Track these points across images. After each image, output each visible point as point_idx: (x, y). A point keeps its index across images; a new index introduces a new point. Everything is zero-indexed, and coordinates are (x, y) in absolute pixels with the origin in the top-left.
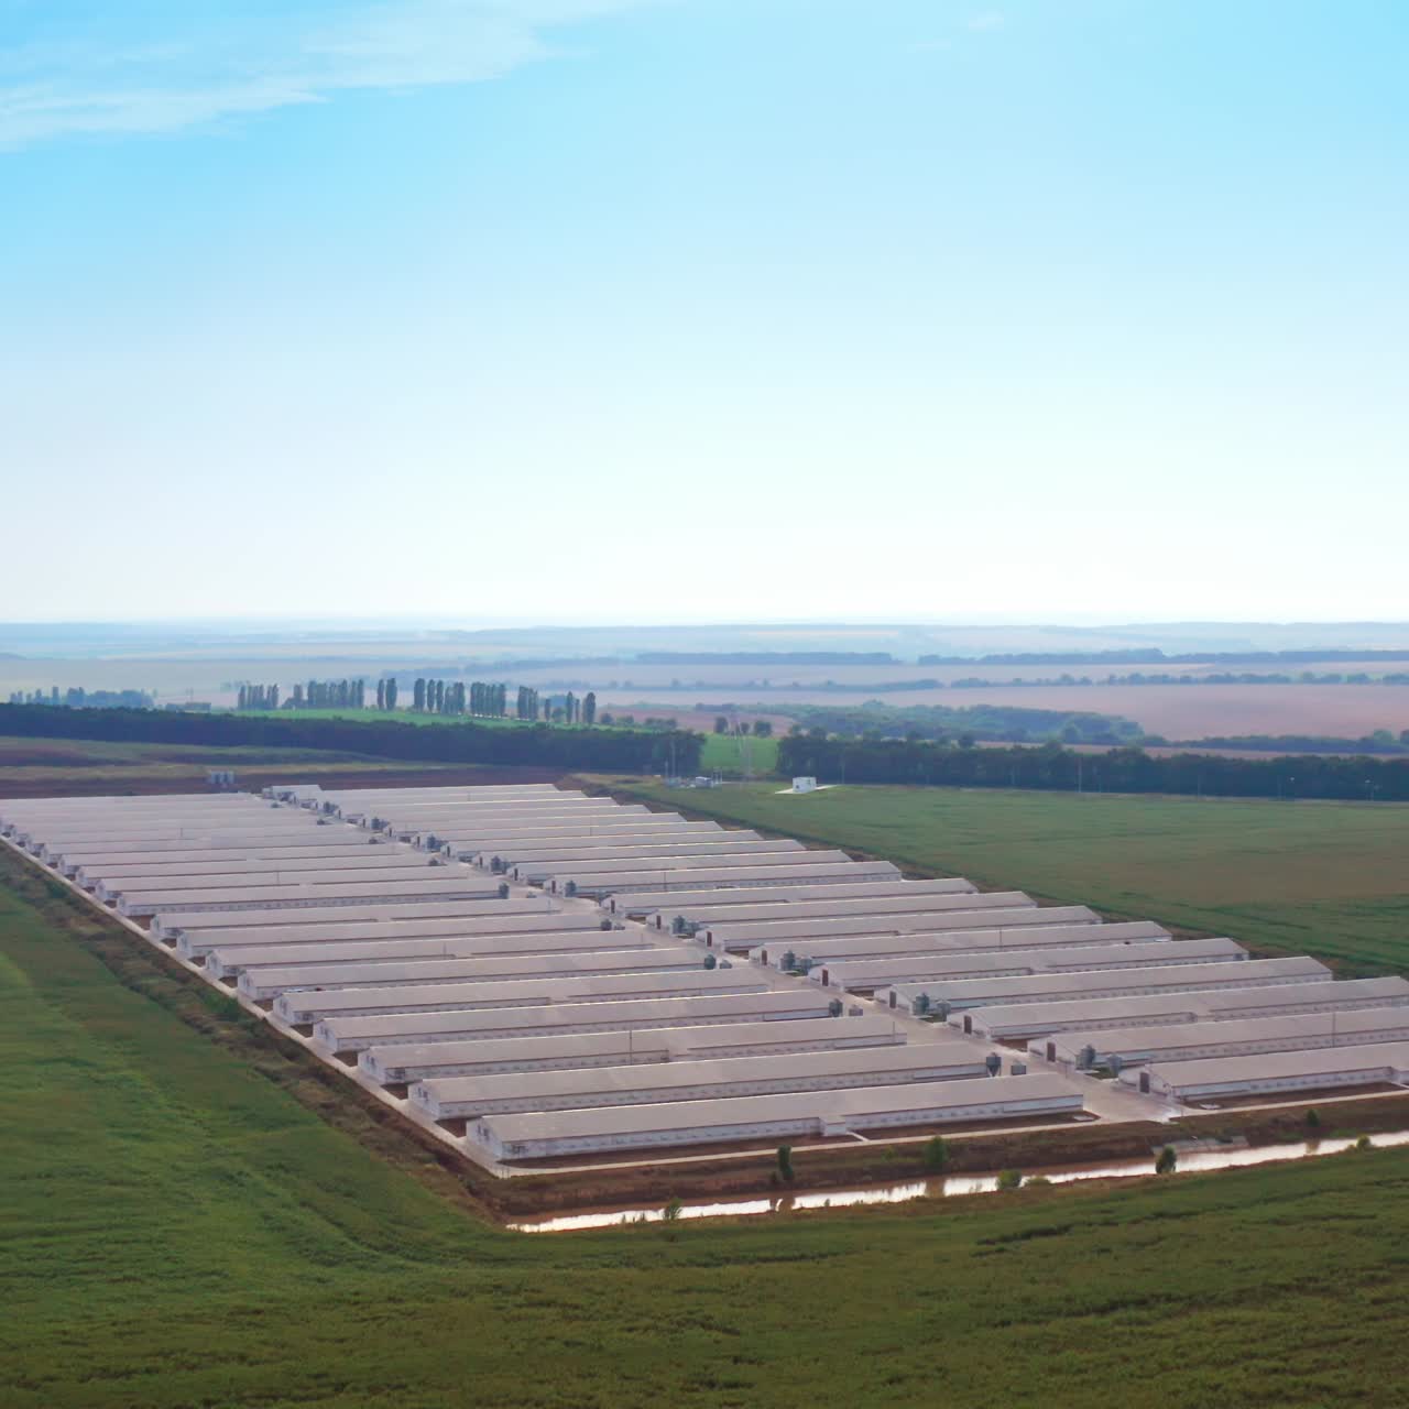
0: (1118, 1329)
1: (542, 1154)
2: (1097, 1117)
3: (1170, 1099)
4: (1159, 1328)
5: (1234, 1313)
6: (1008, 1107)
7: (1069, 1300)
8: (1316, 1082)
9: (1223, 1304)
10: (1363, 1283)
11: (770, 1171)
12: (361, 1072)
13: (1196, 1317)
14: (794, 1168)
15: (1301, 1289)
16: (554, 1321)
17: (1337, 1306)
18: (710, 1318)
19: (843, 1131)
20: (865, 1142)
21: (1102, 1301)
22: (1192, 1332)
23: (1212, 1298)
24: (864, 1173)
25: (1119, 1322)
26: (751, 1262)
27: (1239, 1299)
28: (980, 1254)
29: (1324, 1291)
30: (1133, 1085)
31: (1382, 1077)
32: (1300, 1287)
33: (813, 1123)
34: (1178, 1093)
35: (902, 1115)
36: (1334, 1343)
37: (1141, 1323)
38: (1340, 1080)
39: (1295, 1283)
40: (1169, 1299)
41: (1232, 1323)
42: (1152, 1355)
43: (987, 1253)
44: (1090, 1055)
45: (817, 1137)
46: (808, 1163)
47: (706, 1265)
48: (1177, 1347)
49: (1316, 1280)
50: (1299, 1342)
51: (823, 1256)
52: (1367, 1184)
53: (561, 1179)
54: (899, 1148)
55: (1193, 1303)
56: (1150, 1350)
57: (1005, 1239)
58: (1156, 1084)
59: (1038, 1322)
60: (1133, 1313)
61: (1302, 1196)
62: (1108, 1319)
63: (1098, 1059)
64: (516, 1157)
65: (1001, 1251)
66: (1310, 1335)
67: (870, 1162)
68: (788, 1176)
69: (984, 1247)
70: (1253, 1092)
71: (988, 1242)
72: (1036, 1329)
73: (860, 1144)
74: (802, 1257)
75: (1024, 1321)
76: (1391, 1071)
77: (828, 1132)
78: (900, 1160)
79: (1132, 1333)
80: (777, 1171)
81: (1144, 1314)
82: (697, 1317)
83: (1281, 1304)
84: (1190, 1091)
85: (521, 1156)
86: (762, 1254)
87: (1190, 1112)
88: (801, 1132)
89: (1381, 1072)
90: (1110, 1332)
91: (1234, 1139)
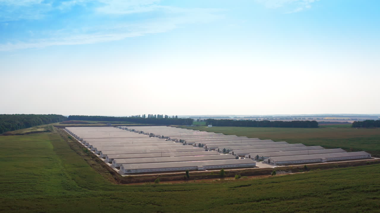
0: (262, 205)
1: (135, 172)
2: (259, 167)
3: (275, 164)
4: (272, 205)
5: (293, 201)
6: (239, 165)
7: (249, 199)
8: (306, 161)
9: (289, 199)
10: (325, 194)
11: (184, 176)
12: (106, 160)
13: (282, 202)
14: (190, 175)
15: (309, 196)
16: (114, 202)
17: (320, 199)
18: (155, 202)
19: (202, 169)
20: (207, 171)
21: (258, 199)
22: (281, 205)
23: (287, 198)
24: (206, 177)
25: (262, 203)
26: (172, 191)
27: (294, 198)
28: (229, 190)
29: (316, 196)
30: (267, 162)
31: (320, 161)
32: (309, 195)
33: (196, 167)
34: (276, 163)
35: (216, 166)
36: (321, 207)
37: (267, 203)
38: (311, 161)
39: (307, 194)
40: (275, 198)
41: (293, 203)
42: (271, 211)
43: (230, 190)
44: (258, 157)
45: (197, 170)
46: (193, 174)
47: (160, 192)
48: (278, 209)
49: (313, 194)
50: (311, 207)
51: (189, 190)
52: (321, 176)
53: (136, 177)
54: (215, 172)
55: (282, 199)
56: (270, 210)
57: (235, 187)
58: (272, 161)
59: (241, 204)
60: (266, 201)
61: (307, 178)
62: (259, 203)
63: (259, 158)
64: (128, 173)
65: (234, 189)
66: (314, 206)
67: (207, 174)
68: (188, 177)
69: (230, 189)
70: (292, 163)
71: (231, 188)
72: (240, 205)
73: (205, 171)
74: (184, 190)
75: (237, 203)
76: (321, 159)
77: (199, 169)
78: (214, 174)
79: (265, 206)
80: (186, 176)
81: (269, 202)
82: (152, 202)
83: (304, 199)
84: (278, 163)
85: (130, 173)
86: (175, 190)
87: (279, 166)
88: (193, 169)
89: (319, 160)
90: (260, 205)
91: (289, 171)
